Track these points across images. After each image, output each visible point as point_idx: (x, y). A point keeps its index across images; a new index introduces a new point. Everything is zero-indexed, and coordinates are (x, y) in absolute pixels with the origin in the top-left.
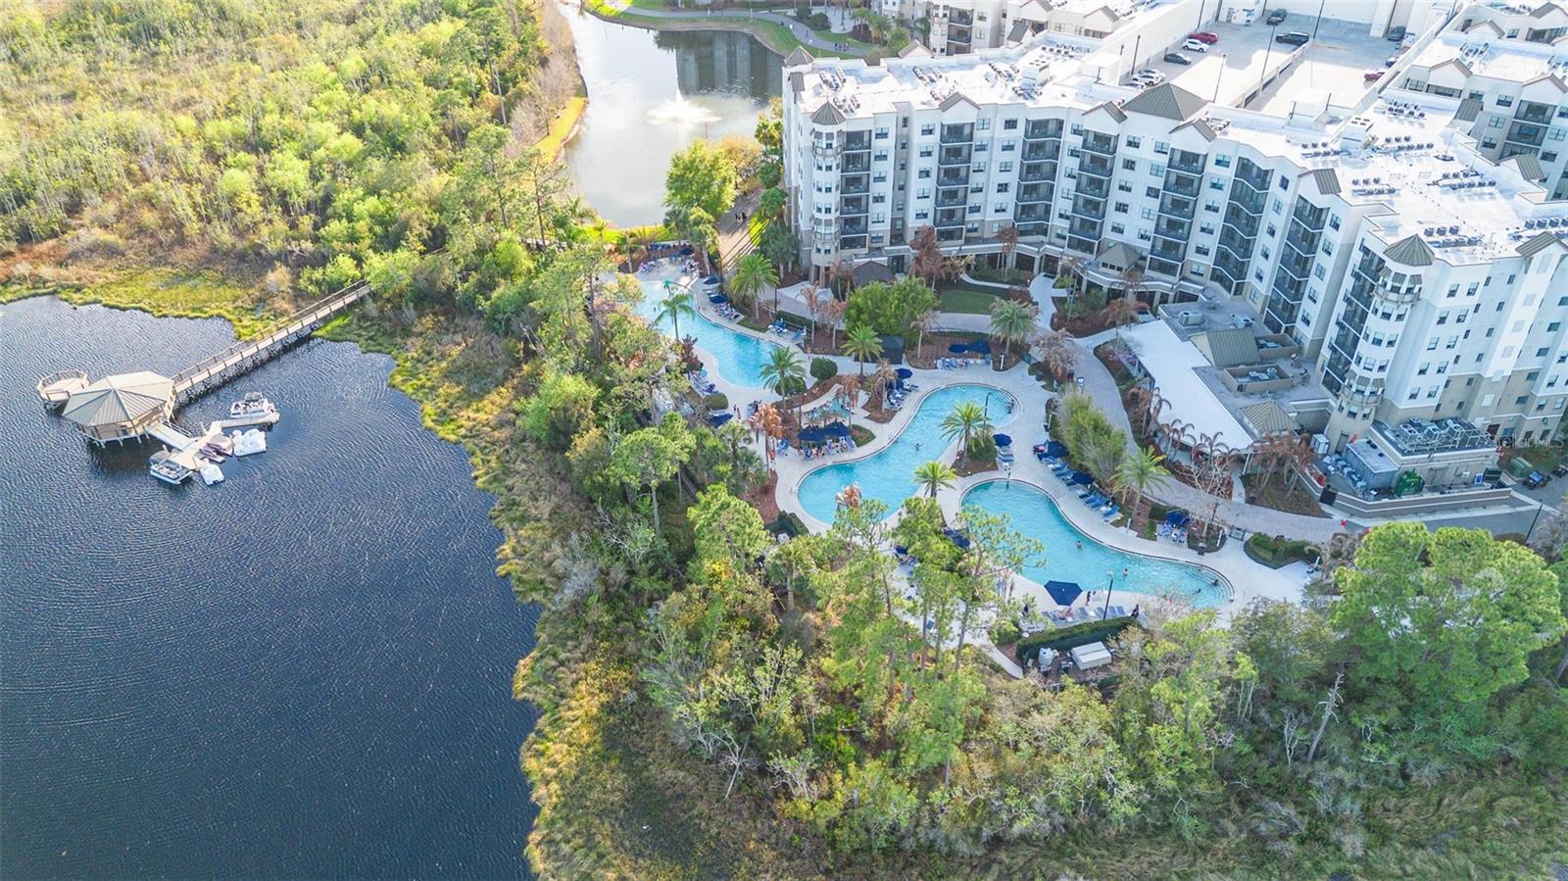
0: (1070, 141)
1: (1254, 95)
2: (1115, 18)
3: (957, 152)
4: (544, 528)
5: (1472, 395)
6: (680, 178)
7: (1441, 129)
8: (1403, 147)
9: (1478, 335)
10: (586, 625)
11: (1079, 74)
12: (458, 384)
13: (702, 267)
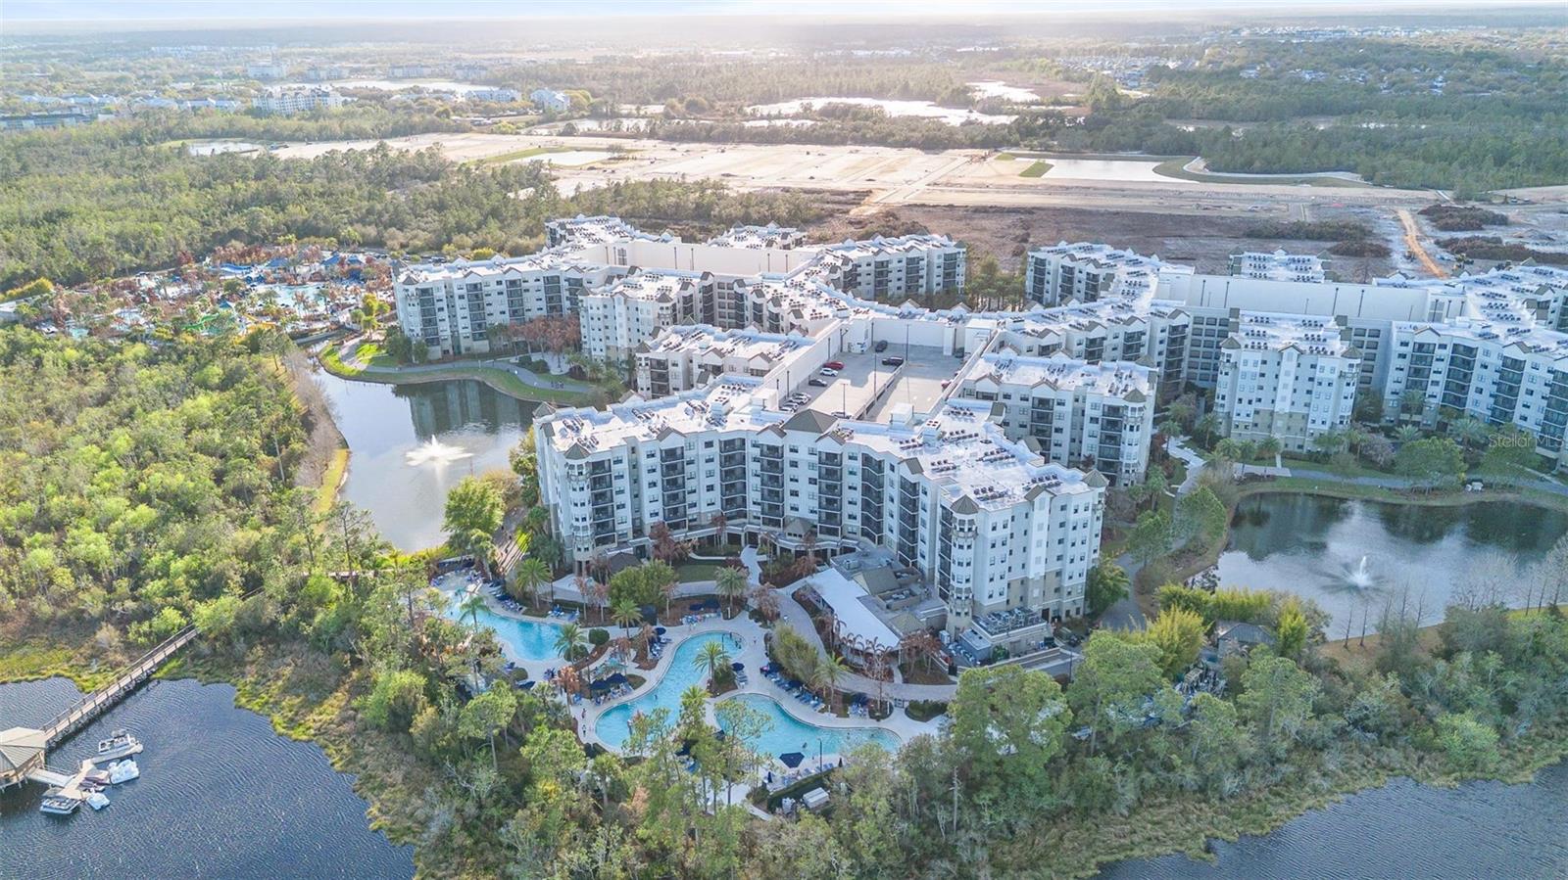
0: (751, 452)
1: (872, 405)
2: (769, 360)
3: (674, 467)
4: (401, 790)
5: (1026, 590)
6: (458, 508)
7: (983, 423)
8: (959, 438)
9: (1018, 552)
10: (453, 850)
11: (750, 404)
12: (298, 696)
13: (484, 574)
